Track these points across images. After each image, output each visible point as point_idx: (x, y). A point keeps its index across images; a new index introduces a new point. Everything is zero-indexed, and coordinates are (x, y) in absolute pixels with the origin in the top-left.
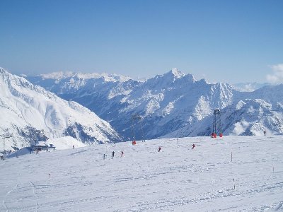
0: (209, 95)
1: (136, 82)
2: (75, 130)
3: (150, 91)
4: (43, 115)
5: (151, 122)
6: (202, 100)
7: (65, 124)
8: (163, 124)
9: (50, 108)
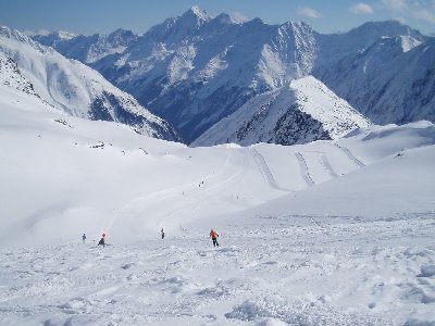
0: (277, 43)
1: (129, 33)
2: (106, 105)
3: (163, 45)
4: (43, 81)
5: (185, 93)
6: (266, 52)
7: (87, 96)
8: (206, 95)
9: (52, 68)
